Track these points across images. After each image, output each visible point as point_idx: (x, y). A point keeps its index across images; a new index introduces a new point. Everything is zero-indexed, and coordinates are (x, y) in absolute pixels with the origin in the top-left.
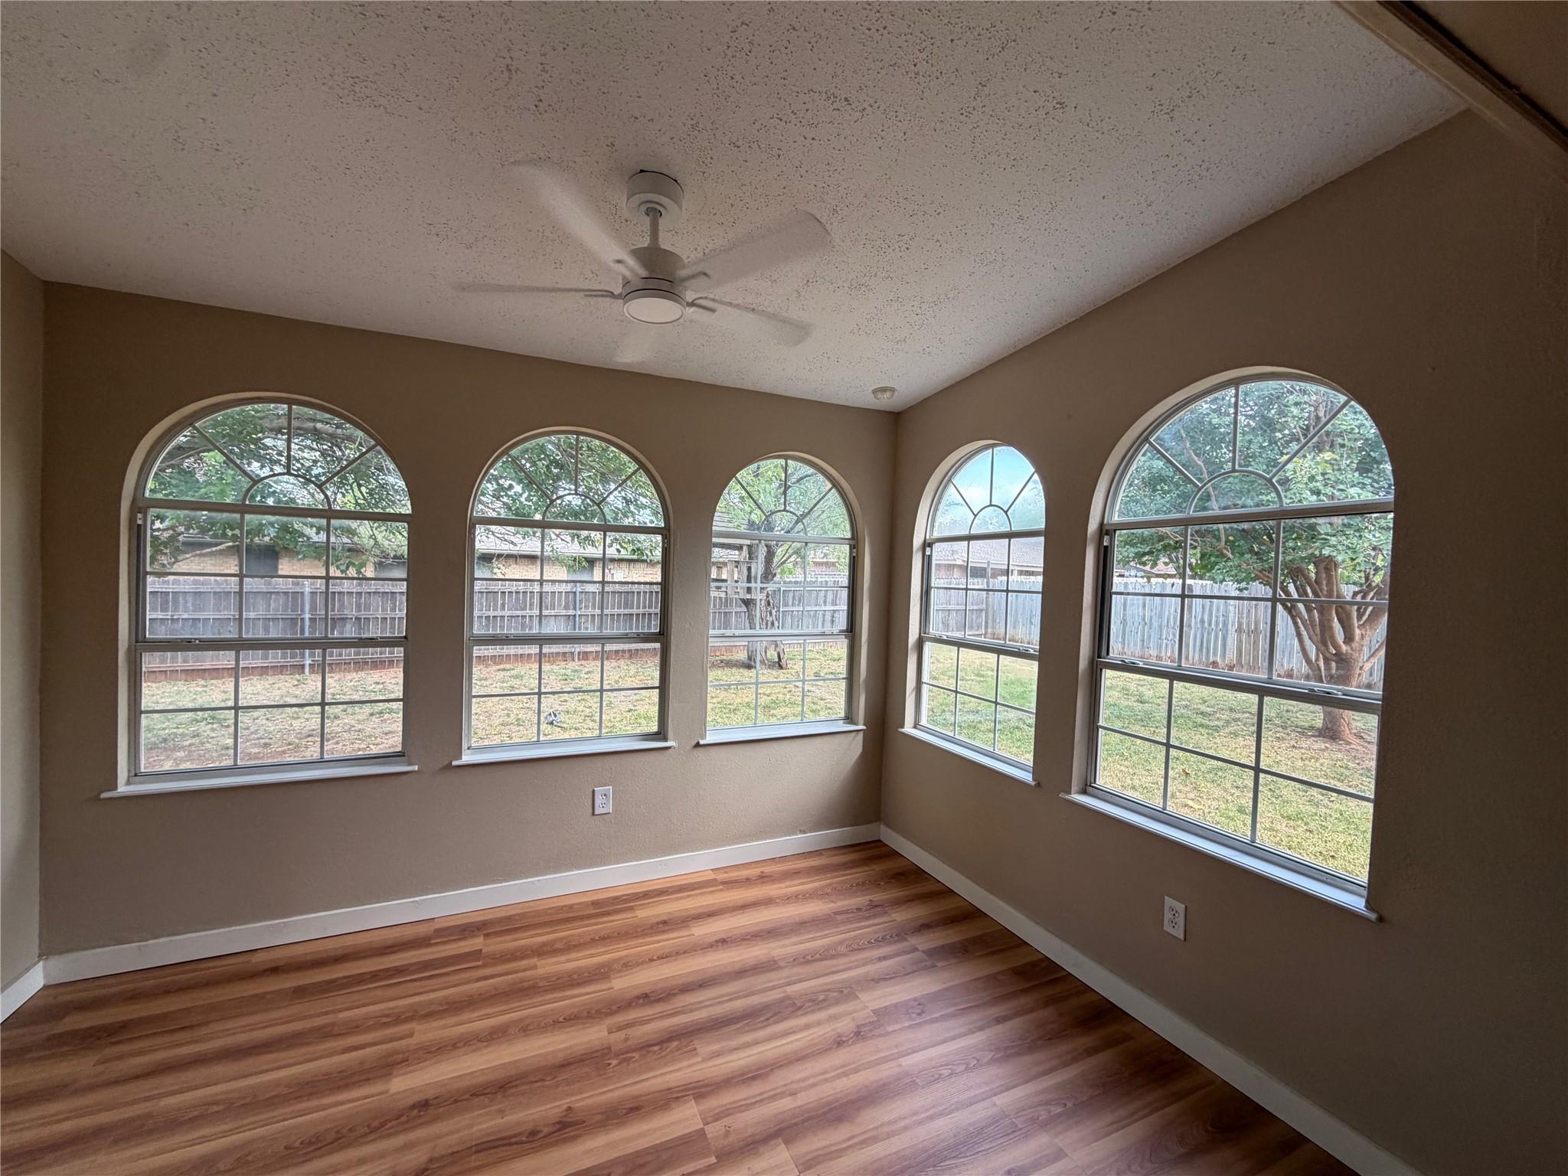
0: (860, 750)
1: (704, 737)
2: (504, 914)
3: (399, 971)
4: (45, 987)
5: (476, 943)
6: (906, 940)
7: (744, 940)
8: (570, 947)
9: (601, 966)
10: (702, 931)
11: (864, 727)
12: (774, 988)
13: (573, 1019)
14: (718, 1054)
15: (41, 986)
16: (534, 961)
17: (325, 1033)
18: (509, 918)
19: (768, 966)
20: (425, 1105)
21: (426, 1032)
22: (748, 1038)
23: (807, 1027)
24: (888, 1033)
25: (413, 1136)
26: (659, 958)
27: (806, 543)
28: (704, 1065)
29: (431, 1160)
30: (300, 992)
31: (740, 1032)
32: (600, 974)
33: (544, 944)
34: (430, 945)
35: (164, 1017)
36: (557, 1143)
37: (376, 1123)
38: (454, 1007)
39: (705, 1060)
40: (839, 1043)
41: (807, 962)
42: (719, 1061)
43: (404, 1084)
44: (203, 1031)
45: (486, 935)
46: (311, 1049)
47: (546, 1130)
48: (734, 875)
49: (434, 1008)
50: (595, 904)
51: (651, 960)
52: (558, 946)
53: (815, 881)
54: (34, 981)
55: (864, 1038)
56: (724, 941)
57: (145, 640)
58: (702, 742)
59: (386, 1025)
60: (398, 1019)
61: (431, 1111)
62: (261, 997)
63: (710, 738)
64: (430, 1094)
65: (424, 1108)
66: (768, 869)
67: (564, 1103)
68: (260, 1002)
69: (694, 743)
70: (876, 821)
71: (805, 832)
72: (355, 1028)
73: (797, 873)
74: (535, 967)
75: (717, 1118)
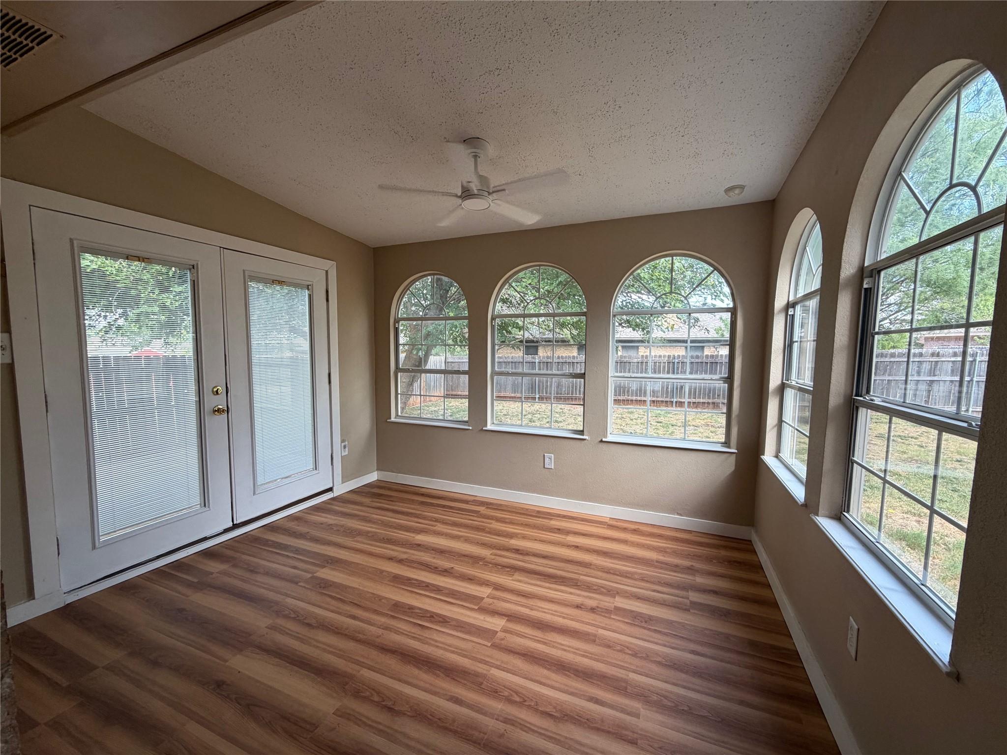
0: (733, 468)
1: (606, 437)
2: (499, 502)
3: (451, 508)
4: (377, 480)
5: (482, 509)
6: (688, 592)
7: (587, 550)
8: (511, 523)
9: (514, 533)
10: (571, 539)
11: (736, 451)
12: (575, 573)
13: (484, 545)
14: (520, 581)
15: (376, 479)
16: (493, 522)
17: (417, 516)
18: (501, 505)
19: (587, 565)
20: (419, 545)
21: (440, 527)
22: (539, 583)
23: (571, 593)
24: (610, 618)
25: (408, 551)
26: (540, 541)
27: (690, 314)
28: (511, 582)
29: (407, 559)
30: (423, 503)
31: (538, 579)
32: (511, 536)
33: (502, 518)
34: (468, 504)
35: (391, 496)
36: (440, 574)
37: (404, 543)
38: (455, 524)
39: (512, 580)
40: (578, 607)
41: (607, 572)
42: (518, 584)
43: (421, 538)
44: (394, 503)
45: (487, 508)
46: (410, 518)
47: (440, 569)
48: (619, 524)
49: (449, 522)
50: (538, 512)
51: (535, 540)
52: (507, 521)
53: (669, 544)
54: (373, 477)
55: (594, 612)
56: (577, 547)
57: (400, 369)
58: (604, 440)
59: (433, 521)
60: (437, 520)
61: (419, 548)
62: (413, 500)
63: (610, 438)
64: (422, 543)
65: (419, 546)
66: (642, 528)
67: (452, 565)
68: (413, 502)
69: (600, 440)
70: (749, 525)
71: (681, 515)
72: (425, 518)
73: (660, 536)
74: (491, 524)
75: (493, 598)
